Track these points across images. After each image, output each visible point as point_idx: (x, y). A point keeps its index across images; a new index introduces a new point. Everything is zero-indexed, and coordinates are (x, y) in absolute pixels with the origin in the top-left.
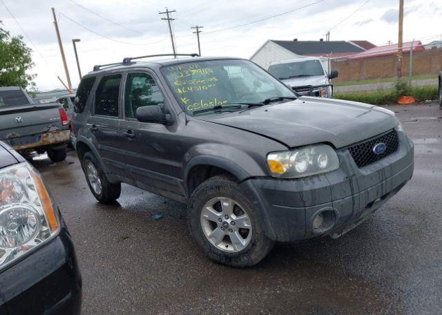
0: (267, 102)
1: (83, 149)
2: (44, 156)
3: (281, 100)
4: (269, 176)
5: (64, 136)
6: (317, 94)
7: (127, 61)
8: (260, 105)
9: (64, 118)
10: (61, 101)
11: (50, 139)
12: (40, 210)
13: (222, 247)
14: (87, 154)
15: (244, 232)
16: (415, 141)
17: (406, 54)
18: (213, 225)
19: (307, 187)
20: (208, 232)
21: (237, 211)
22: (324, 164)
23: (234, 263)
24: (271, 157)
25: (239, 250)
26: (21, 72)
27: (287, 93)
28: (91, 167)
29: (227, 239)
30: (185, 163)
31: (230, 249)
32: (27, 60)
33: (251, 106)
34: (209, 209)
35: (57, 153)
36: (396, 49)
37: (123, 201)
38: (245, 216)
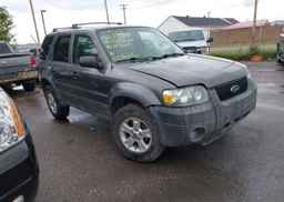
0: (166, 57)
1: (45, 83)
2: (21, 87)
3: (175, 55)
4: (163, 105)
5: (34, 74)
6: (199, 52)
7: (75, 27)
8: (160, 58)
9: (33, 62)
10: (32, 51)
11: (25, 76)
12: (12, 123)
13: (132, 149)
14: (48, 87)
15: (147, 140)
16: (259, 85)
17: (258, 28)
18: (128, 135)
19: (187, 113)
20: (124, 139)
21: (143, 127)
22: (199, 98)
23: (139, 159)
24: (166, 93)
25: (143, 151)
26: (7, 31)
27: (179, 51)
28: (50, 95)
29: (136, 144)
30: (110, 95)
31: (138, 150)
32: (10, 23)
33: (155, 59)
34: (125, 125)
35: (29, 85)
36: (251, 25)
37: (71, 118)
38: (148, 130)
